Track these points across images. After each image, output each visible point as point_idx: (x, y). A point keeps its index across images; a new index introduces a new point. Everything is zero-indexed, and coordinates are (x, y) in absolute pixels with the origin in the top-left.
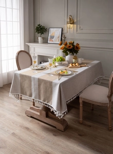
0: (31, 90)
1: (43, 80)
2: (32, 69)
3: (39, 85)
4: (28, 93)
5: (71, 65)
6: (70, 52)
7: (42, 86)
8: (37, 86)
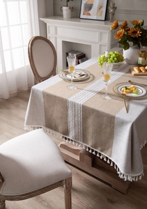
0: (66, 123)
1: (93, 111)
2: (64, 80)
3: (85, 119)
4: (60, 128)
5: (136, 71)
6: (135, 44)
7: (90, 121)
8: (80, 119)
